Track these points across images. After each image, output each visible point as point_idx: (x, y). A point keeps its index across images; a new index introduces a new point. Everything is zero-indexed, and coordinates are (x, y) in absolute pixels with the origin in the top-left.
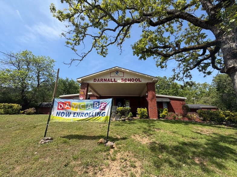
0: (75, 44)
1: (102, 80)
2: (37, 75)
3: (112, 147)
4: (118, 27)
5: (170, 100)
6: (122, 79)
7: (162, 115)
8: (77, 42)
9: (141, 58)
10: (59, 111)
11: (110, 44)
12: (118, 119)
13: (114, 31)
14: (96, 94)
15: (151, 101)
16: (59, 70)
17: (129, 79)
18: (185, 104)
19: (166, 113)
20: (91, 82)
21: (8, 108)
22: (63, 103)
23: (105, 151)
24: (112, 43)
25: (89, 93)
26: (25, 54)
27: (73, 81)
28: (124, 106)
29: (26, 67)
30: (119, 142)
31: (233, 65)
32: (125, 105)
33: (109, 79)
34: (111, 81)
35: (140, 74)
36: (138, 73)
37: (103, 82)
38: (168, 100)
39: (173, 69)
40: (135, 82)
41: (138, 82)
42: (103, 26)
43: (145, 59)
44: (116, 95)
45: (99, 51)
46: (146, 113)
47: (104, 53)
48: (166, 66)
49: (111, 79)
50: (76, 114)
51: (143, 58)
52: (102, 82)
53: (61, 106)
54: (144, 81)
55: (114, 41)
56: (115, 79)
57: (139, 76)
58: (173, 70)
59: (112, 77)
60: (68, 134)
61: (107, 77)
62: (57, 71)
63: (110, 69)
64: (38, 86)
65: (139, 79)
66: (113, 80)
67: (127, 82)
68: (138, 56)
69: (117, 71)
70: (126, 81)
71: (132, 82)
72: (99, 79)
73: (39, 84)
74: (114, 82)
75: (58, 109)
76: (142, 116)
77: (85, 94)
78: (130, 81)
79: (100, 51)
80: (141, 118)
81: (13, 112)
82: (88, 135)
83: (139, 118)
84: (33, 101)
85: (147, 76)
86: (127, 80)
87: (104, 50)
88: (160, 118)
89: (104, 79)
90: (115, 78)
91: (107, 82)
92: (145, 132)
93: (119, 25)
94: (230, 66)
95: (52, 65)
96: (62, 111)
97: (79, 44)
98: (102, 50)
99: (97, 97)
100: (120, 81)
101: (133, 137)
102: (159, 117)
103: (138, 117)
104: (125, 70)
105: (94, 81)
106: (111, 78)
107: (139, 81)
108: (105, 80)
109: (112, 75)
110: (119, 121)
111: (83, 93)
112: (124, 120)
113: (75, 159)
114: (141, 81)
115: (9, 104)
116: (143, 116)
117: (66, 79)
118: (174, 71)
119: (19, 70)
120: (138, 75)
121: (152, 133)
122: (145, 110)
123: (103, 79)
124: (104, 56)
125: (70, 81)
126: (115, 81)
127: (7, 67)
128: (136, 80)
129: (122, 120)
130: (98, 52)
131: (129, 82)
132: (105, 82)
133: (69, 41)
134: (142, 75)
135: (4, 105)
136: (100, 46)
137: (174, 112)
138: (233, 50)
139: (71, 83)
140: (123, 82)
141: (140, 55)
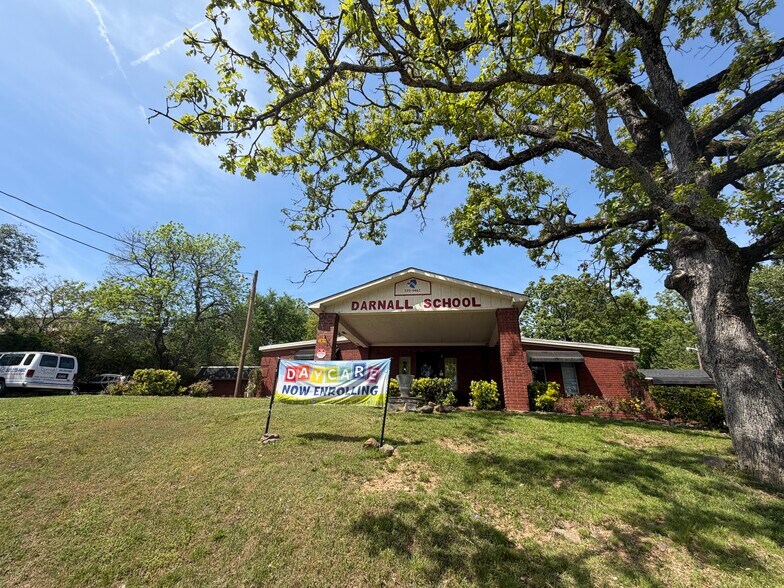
0: (310, 228)
1: (372, 304)
2: (195, 287)
3: (390, 453)
4: (407, 180)
5: (584, 356)
6: (425, 301)
7: (541, 401)
8: (314, 224)
9: (469, 251)
10: (287, 384)
11: (391, 215)
12: (414, 409)
13: (399, 190)
14: (357, 341)
15: (509, 360)
16: (256, 275)
17: (447, 301)
18: (634, 369)
19: (554, 395)
20: (346, 310)
21: (156, 381)
22: (296, 368)
23: (377, 459)
24: (395, 214)
25: (339, 339)
26: (167, 232)
27: (289, 301)
28: (442, 374)
29: (166, 267)
30: (405, 447)
31: (683, 272)
32: (443, 372)
33: (391, 302)
34: (398, 307)
35: (475, 286)
36: (469, 285)
37: (377, 311)
38: (578, 357)
39: (582, 262)
40: (462, 308)
41: (471, 308)
42: (372, 177)
43: (480, 251)
44: (416, 342)
45: (362, 231)
46: (494, 396)
47: (378, 234)
48: (557, 258)
49: (398, 302)
50: (320, 390)
51: (475, 250)
52: (373, 311)
53: (291, 375)
54: (486, 306)
55: (401, 208)
56: (407, 301)
57: (472, 293)
58: (582, 266)
59: (400, 296)
60: (305, 432)
61: (387, 297)
62: (252, 278)
63: (394, 276)
64: (197, 320)
65: (473, 299)
66: (402, 304)
67: (441, 309)
68: (461, 244)
69: (413, 280)
70: (439, 306)
71: (455, 309)
72: (364, 303)
73: (199, 313)
74: (404, 310)
75: (287, 380)
76: (484, 403)
77: (331, 342)
78: (450, 306)
79: (366, 230)
80: (479, 408)
81: (166, 390)
82: (344, 434)
83: (475, 407)
84: (182, 363)
85: (493, 291)
86: (441, 303)
87: (377, 228)
88: (535, 410)
89: (380, 302)
90: (406, 298)
91: (386, 310)
92: (469, 435)
93: (410, 175)
94: (678, 276)
95: (233, 258)
96: (292, 384)
97: (318, 226)
98: (372, 227)
99: (360, 348)
100: (420, 307)
101: (438, 442)
102: (532, 407)
103: (474, 404)
104: (432, 276)
105: (353, 309)
106: (397, 298)
107: (474, 305)
108: (382, 305)
109: (402, 290)
110: (416, 412)
111: (324, 341)
112: (430, 411)
113: (326, 465)
114: (479, 305)
115: (157, 371)
116: (487, 402)
117: (268, 294)
118: (584, 270)
119: (151, 276)
120: (471, 290)
121: (484, 437)
122: (493, 385)
123: (375, 303)
124: (378, 243)
125: (281, 299)
126: (407, 307)
127: (123, 270)
128: (466, 303)
129: (424, 411)
130: (361, 234)
131: (446, 309)
132: (381, 310)
133: (298, 223)
134: (480, 288)
135: (148, 374)
136: (366, 220)
137: (600, 395)
138: (685, 235)
139: (282, 305)
140: (430, 309)
141: (467, 243)
